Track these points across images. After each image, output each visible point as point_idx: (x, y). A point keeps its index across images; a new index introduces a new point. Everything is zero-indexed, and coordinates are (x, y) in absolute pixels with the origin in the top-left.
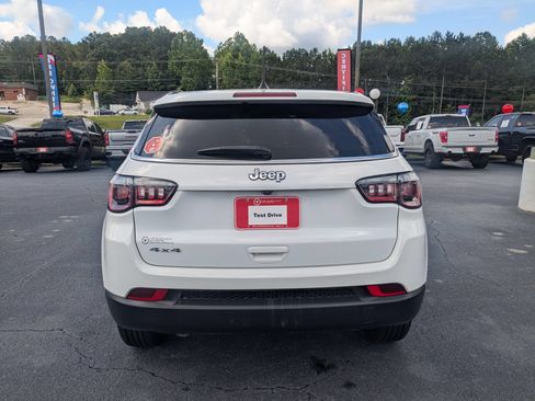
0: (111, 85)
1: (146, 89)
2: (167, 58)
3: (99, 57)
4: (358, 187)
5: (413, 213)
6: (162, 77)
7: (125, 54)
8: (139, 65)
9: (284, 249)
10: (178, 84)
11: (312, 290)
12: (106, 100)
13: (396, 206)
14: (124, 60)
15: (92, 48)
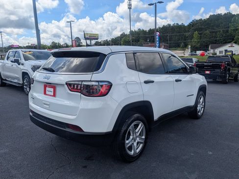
0: (199, 42)
1: (215, 43)
2: (228, 27)
3: (195, 30)
4: (66, 84)
5: (87, 98)
6: (225, 37)
7: (207, 27)
8: (213, 32)
9: (49, 103)
10: (233, 40)
11: (52, 119)
12: (194, 49)
13: (80, 94)
14: (206, 30)
15: (193, 26)
